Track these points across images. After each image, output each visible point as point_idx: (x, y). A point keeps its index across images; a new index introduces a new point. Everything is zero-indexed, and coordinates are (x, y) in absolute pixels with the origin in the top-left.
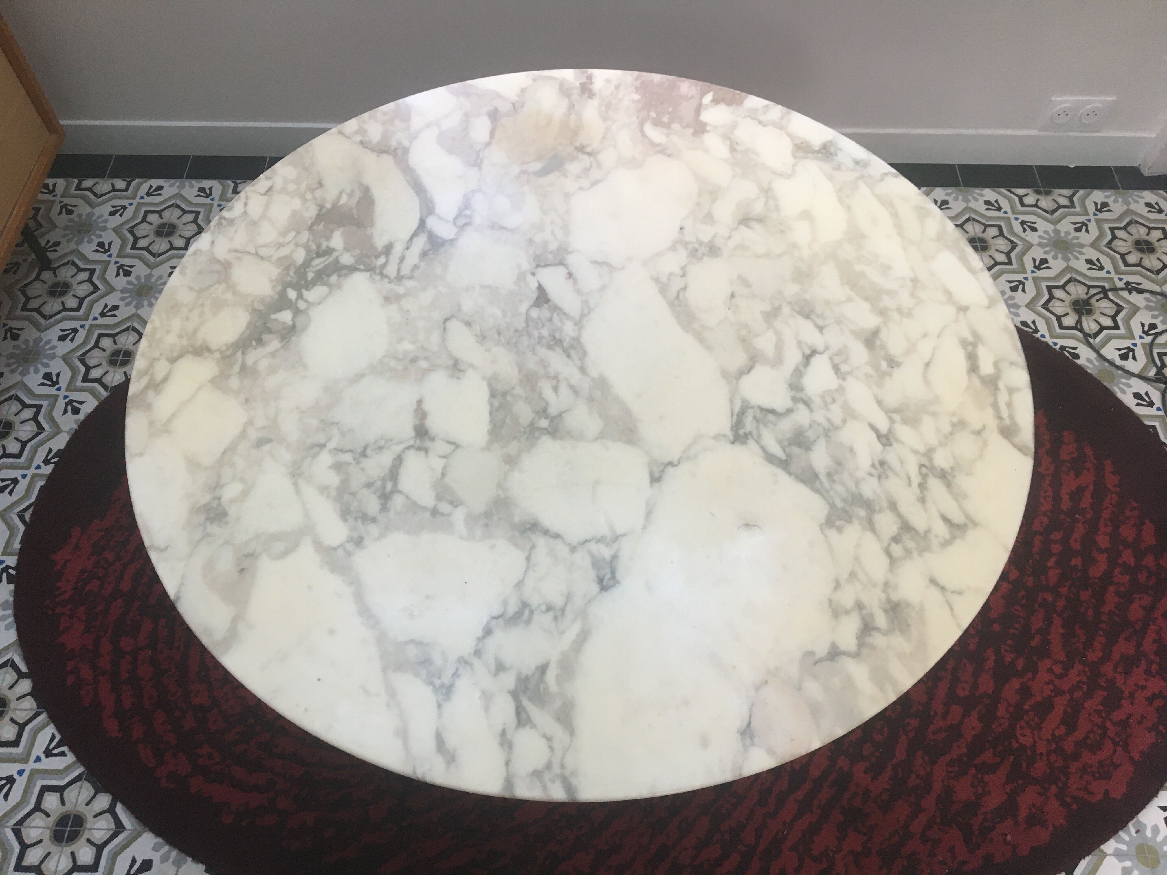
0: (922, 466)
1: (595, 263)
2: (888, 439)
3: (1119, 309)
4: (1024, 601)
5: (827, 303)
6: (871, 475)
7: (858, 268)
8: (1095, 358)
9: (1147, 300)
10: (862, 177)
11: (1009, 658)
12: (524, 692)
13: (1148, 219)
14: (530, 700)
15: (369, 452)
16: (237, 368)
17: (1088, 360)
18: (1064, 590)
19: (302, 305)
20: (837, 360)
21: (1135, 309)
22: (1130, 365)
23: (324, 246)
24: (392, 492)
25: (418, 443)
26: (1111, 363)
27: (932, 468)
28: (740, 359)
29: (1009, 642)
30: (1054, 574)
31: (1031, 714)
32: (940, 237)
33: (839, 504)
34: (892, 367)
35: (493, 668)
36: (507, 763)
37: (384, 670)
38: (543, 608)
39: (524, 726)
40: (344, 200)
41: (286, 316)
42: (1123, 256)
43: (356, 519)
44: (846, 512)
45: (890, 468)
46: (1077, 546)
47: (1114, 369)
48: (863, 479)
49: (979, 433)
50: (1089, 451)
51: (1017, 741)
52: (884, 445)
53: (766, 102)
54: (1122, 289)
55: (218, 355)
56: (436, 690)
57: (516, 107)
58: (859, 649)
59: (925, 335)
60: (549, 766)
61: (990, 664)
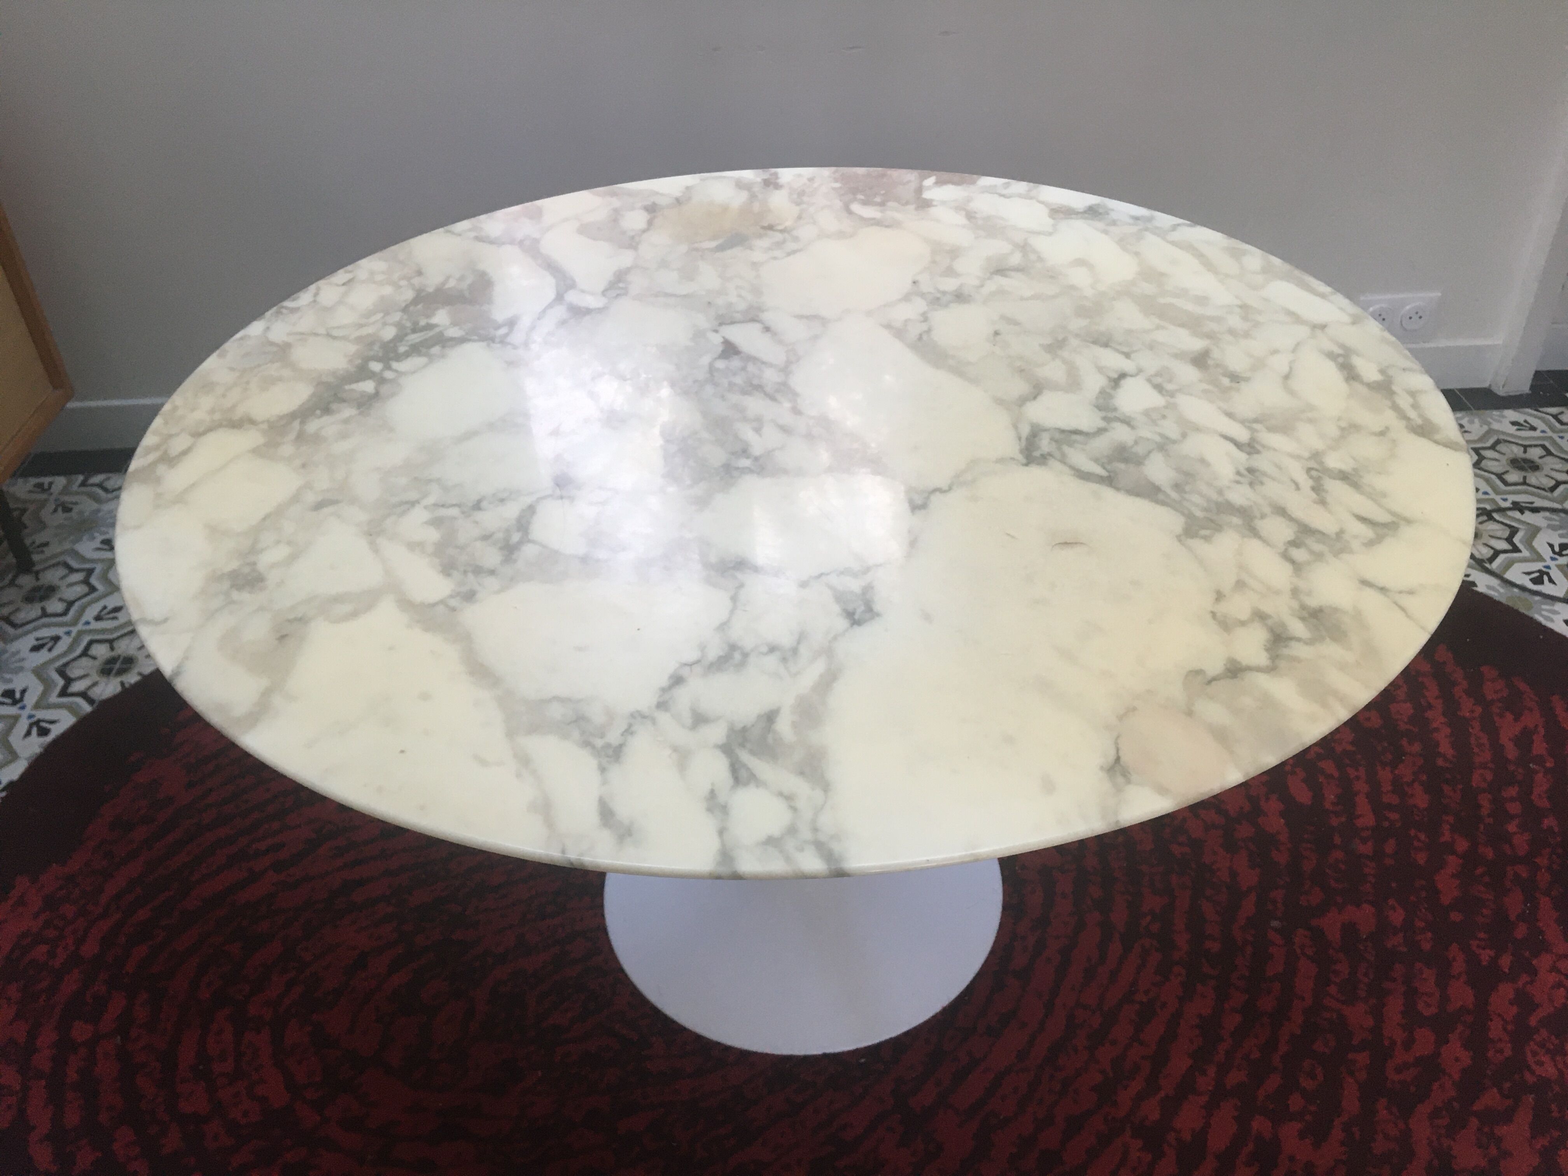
0: (1309, 470)
1: (800, 317)
2: (1253, 447)
3: (1514, 531)
4: (1487, 879)
5: (1130, 332)
6: (1238, 482)
7: (1162, 301)
8: (1499, 585)
9: (1546, 518)
10: (1146, 229)
11: (1486, 955)
12: (742, 745)
13: (1520, 437)
14: (753, 753)
15: (484, 504)
16: (292, 436)
17: (1489, 587)
18: (1542, 861)
19: (388, 375)
20: (1158, 380)
21: (1535, 531)
22: (1547, 588)
23: (423, 322)
24: (520, 543)
25: (558, 492)
26: (1523, 588)
27: (1327, 471)
28: (1019, 387)
29: (1482, 935)
30: (1521, 842)
31: (1544, 1033)
32: (1266, 270)
33: (1199, 514)
34: (1238, 382)
35: (689, 721)
36: (721, 832)
37: (510, 734)
38: (765, 649)
39: (746, 784)
40: (452, 283)
41: (368, 386)
42: (1500, 476)
43: (465, 572)
44: (1212, 521)
45: (1265, 474)
46: (1544, 804)
47: (1526, 595)
48: (1229, 487)
49: (1382, 434)
50: (1522, 686)
51: (1533, 1073)
52: (1249, 454)
53: (1006, 180)
54: (1509, 509)
55: (265, 426)
56: (597, 752)
57: (678, 201)
58: (1273, 662)
59: (1275, 352)
60: (792, 830)
61: (1459, 966)
